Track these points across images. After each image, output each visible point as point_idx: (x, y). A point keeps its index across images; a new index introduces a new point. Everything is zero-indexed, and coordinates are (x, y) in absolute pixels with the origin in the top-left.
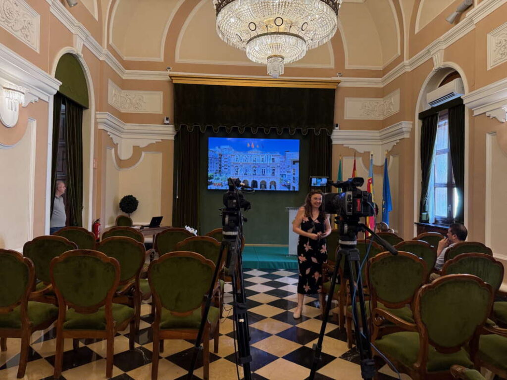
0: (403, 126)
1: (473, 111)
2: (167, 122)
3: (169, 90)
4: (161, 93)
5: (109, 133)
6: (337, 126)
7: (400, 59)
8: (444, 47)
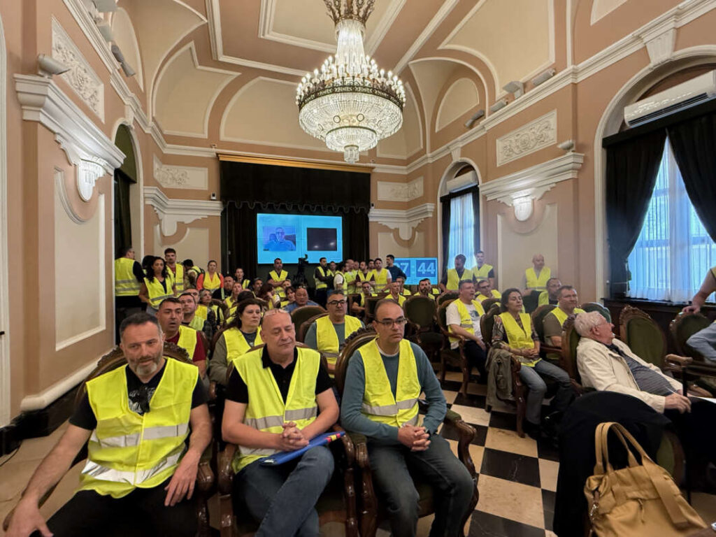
0: (428, 207)
1: (486, 198)
2: (214, 198)
3: (215, 167)
4: (207, 169)
5: (155, 209)
6: (373, 205)
7: (423, 152)
8: (461, 145)
